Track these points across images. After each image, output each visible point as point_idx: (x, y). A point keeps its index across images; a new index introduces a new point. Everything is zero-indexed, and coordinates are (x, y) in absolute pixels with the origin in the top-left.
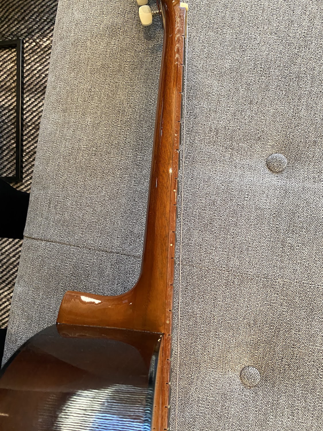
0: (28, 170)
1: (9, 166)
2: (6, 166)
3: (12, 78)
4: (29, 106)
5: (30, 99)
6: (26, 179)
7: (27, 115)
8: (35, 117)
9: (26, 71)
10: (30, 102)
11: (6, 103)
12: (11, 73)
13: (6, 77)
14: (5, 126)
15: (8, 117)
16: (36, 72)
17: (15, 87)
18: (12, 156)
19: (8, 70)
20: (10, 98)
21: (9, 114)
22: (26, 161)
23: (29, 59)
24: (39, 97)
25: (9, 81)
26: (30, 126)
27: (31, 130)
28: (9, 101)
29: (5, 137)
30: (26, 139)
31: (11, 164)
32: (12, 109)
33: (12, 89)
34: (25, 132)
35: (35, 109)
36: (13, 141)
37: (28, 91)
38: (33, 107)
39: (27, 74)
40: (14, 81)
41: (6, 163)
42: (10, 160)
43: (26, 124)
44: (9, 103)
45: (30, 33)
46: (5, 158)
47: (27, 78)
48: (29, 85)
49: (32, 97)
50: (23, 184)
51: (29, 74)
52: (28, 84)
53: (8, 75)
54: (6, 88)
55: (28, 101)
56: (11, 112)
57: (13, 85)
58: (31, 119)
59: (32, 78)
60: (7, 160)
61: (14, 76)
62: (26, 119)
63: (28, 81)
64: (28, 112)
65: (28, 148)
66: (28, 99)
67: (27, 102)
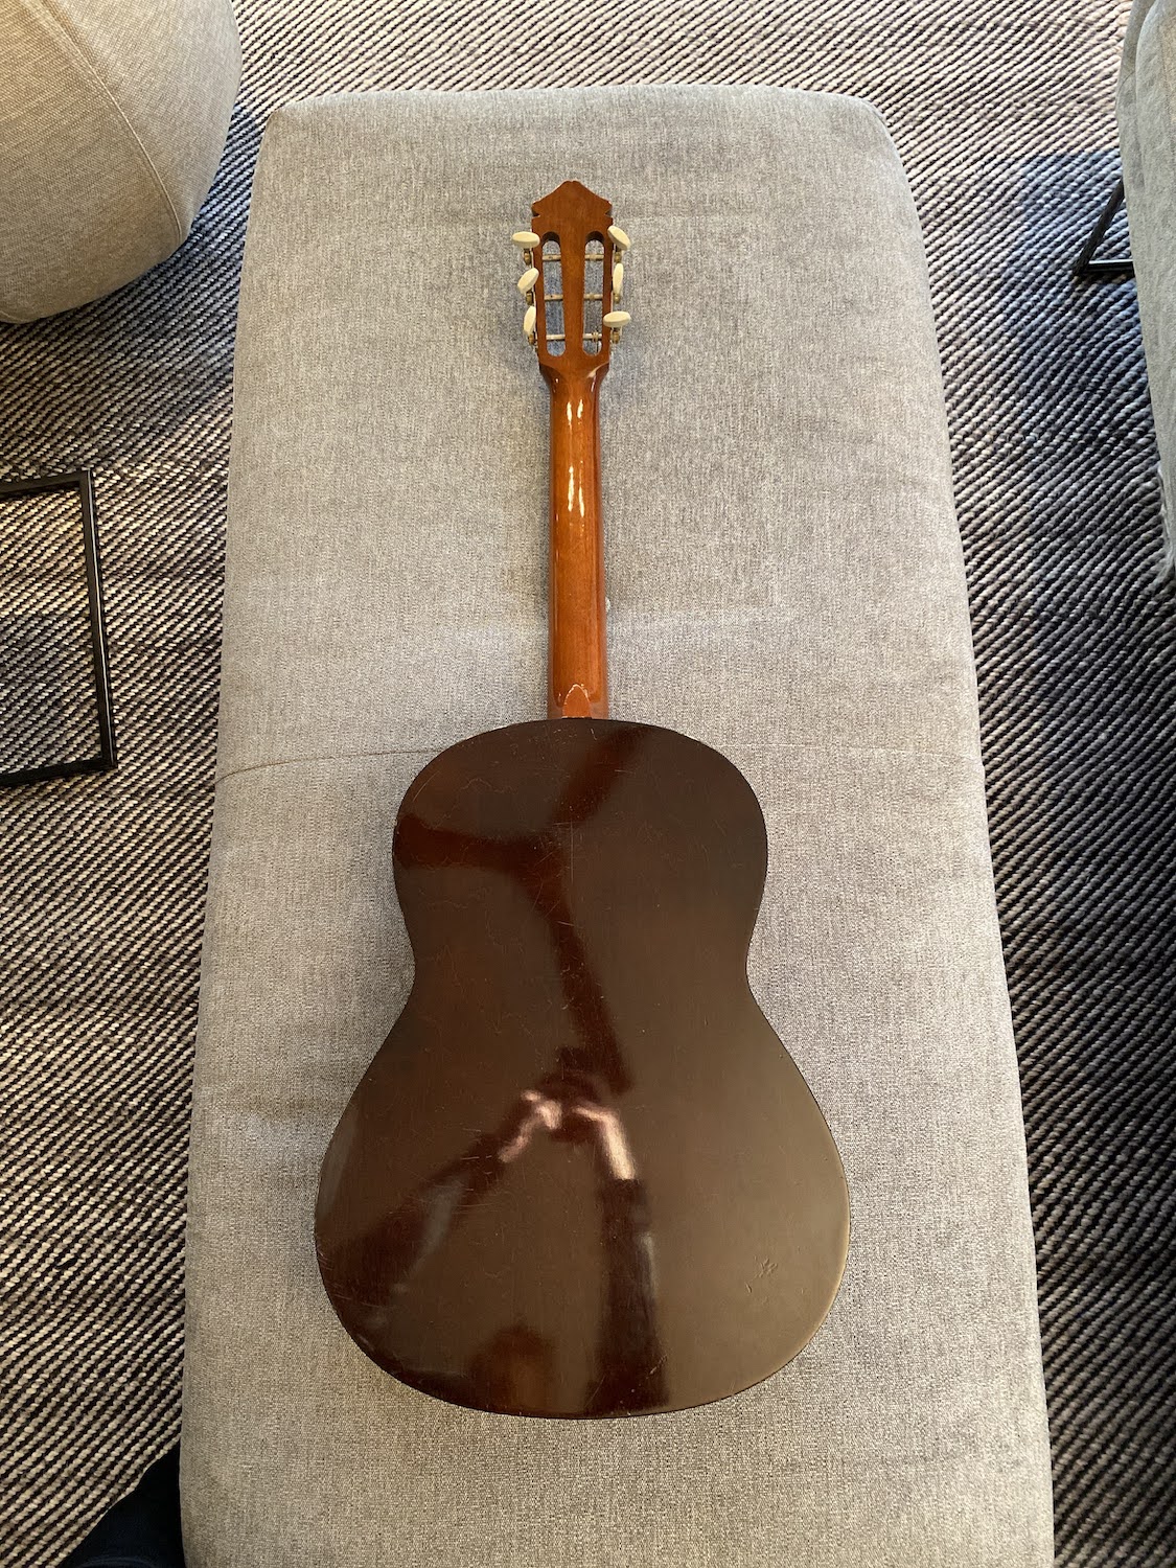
0: (127, 742)
1: (80, 739)
2: (73, 739)
3: (71, 552)
4: (117, 605)
5: (118, 592)
6: (126, 761)
7: (115, 625)
8: (133, 626)
9: (104, 535)
10: (120, 597)
11: (61, 606)
12: (69, 541)
13: (58, 552)
14: (65, 654)
15: (70, 634)
16: (126, 534)
17: (80, 569)
18: (86, 716)
19: (61, 536)
20: (71, 593)
21: (72, 626)
22: (122, 722)
23: (109, 510)
24: (139, 586)
25: (65, 558)
26: (126, 646)
27: (127, 656)
28: (68, 600)
29: (65, 677)
30: (118, 677)
31: (87, 733)
32: (78, 616)
33: (72, 574)
34: (114, 662)
35: (131, 611)
36: (85, 685)
37: (112, 575)
38: (127, 608)
39: (106, 540)
40: (77, 559)
41: (72, 734)
42: (83, 725)
43: (114, 643)
44: (70, 605)
45: (105, 457)
46: (69, 723)
47: (109, 549)
48: (113, 563)
49: (123, 587)
50: (119, 774)
51: (111, 541)
52: (110, 560)
53: (62, 547)
54: (59, 574)
55: (113, 596)
56: (76, 623)
57: (76, 566)
58: (125, 633)
59: (118, 547)
60: (74, 727)
61: (76, 548)
62: (112, 633)
63: (109, 554)
64: (115, 618)
65: (123, 694)
66: (113, 591)
67: (111, 598)
